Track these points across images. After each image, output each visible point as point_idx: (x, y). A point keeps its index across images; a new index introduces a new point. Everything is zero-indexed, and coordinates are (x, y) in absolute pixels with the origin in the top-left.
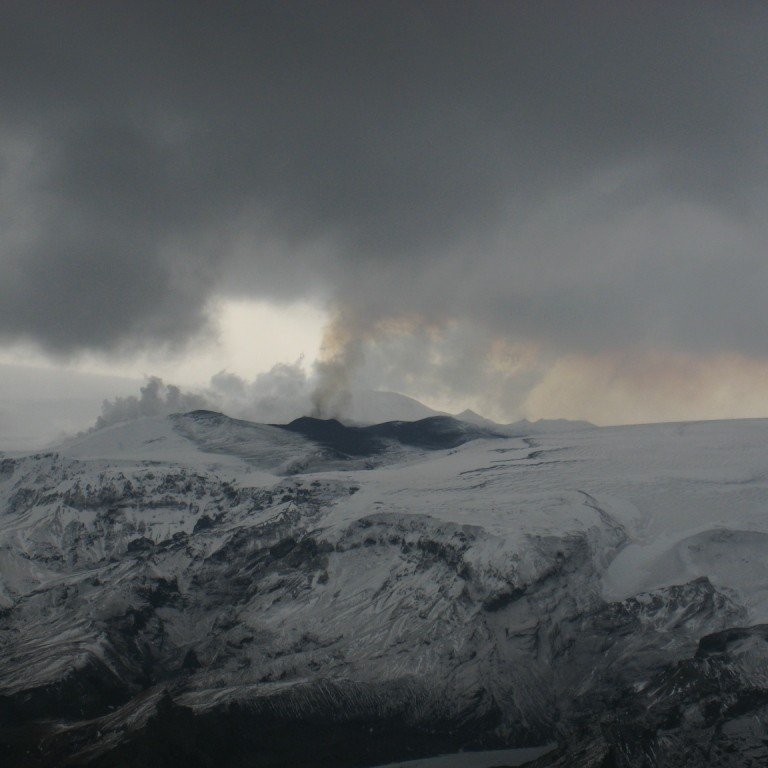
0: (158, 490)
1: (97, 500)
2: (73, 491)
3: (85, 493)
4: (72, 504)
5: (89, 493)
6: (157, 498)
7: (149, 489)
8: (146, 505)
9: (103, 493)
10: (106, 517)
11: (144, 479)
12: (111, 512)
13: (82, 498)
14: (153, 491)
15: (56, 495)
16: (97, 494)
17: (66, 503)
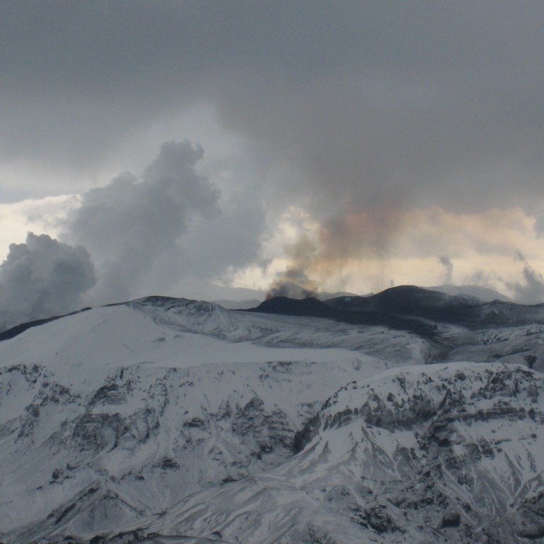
0: (482, 394)
1: (410, 415)
2: (373, 405)
3: (389, 405)
4: (378, 423)
5: (396, 405)
6: (485, 405)
7: (467, 394)
8: (472, 416)
9: (416, 404)
10: (433, 437)
11: (456, 381)
12: (437, 429)
13: (390, 413)
14: (473, 396)
15: (348, 412)
16: (407, 406)
17: (369, 421)
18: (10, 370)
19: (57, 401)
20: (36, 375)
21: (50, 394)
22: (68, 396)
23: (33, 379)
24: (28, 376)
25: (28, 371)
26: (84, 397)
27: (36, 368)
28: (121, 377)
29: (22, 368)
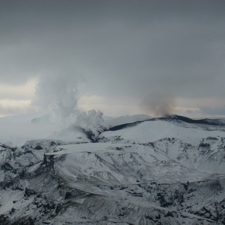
18: (164, 140)
19: (187, 148)
20: (174, 141)
21: (185, 146)
22: (191, 147)
23: (173, 142)
24: (171, 141)
25: (171, 139)
26: (196, 146)
27: (173, 139)
28: (203, 141)
29: (168, 139)
